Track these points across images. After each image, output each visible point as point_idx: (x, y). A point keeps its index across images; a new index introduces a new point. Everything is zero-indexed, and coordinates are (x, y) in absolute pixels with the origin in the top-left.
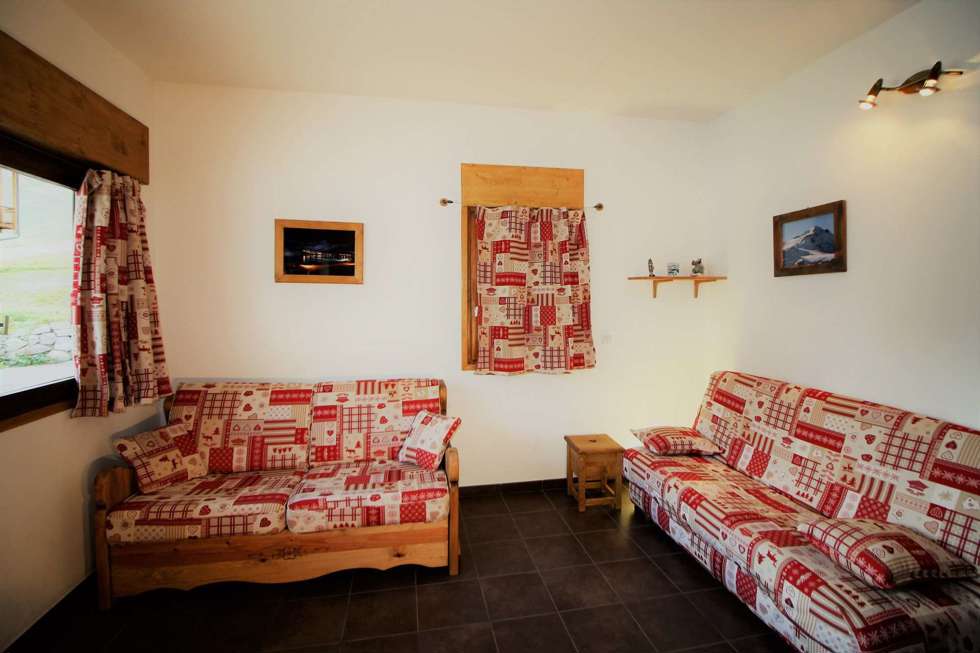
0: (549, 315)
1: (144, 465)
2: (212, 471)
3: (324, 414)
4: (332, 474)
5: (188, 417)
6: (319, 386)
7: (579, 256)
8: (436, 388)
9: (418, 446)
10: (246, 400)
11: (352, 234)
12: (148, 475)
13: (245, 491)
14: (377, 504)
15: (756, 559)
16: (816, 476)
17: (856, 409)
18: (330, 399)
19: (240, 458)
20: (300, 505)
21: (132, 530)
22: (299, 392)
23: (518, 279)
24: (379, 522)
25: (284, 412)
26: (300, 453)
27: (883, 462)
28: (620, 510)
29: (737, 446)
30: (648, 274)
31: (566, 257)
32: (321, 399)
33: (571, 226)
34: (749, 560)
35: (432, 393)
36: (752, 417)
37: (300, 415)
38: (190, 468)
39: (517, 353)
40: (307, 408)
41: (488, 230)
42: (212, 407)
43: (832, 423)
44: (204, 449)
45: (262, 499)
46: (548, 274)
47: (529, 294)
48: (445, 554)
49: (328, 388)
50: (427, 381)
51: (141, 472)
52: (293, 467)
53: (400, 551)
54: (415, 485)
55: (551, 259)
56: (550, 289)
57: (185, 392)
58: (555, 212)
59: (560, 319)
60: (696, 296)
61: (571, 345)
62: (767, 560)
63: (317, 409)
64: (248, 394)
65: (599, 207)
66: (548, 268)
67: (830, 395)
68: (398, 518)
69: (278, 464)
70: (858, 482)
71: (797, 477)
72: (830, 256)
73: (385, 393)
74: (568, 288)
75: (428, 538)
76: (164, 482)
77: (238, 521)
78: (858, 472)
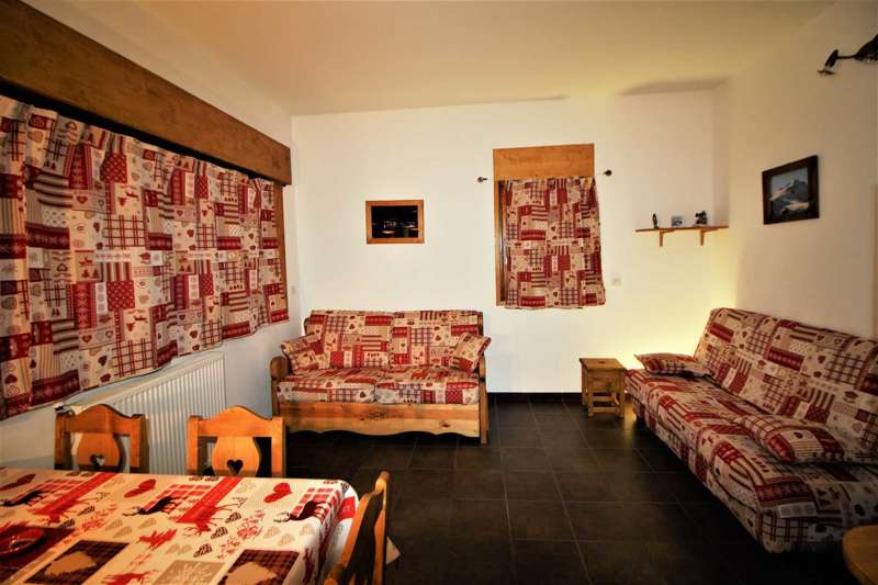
0: (564, 263)
1: (296, 358)
2: (332, 366)
3: (399, 333)
4: (405, 371)
5: (318, 331)
6: (396, 313)
7: (591, 214)
8: (476, 317)
9: (461, 355)
10: (351, 322)
11: (415, 208)
12: (298, 364)
13: (352, 377)
14: (431, 389)
15: (701, 442)
16: (780, 391)
17: (815, 335)
18: (403, 323)
19: (348, 359)
20: (383, 385)
21: (291, 393)
22: (383, 317)
23: (540, 235)
24: (432, 402)
25: (374, 330)
26: (385, 358)
27: (828, 378)
28: (623, 418)
29: (724, 369)
30: (652, 227)
31: (579, 215)
32: (398, 323)
33: (582, 191)
34: (697, 443)
35: (473, 320)
36: (737, 345)
37: (384, 333)
38: (320, 362)
39: (538, 292)
40: (389, 328)
41: (514, 198)
42: (331, 326)
43: (796, 347)
44: (327, 352)
45: (361, 381)
46: (564, 230)
47: (549, 246)
48: (477, 428)
49: (401, 315)
50: (469, 312)
51: (293, 362)
52: (380, 366)
53: (447, 422)
54: (456, 380)
55: (565, 218)
56: (567, 242)
57: (316, 316)
58: (569, 180)
59: (574, 266)
60: (702, 243)
61: (583, 285)
62: (708, 442)
63: (394, 329)
64: (352, 318)
65: (608, 173)
66: (563, 226)
67: (798, 324)
68: (444, 400)
69: (371, 364)
70: (809, 395)
71: (765, 392)
72: (805, 205)
73: (439, 320)
74: (581, 240)
75: (466, 416)
76: (305, 369)
77: (348, 392)
78: (811, 385)
